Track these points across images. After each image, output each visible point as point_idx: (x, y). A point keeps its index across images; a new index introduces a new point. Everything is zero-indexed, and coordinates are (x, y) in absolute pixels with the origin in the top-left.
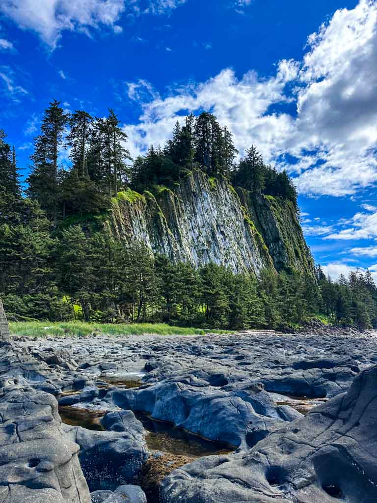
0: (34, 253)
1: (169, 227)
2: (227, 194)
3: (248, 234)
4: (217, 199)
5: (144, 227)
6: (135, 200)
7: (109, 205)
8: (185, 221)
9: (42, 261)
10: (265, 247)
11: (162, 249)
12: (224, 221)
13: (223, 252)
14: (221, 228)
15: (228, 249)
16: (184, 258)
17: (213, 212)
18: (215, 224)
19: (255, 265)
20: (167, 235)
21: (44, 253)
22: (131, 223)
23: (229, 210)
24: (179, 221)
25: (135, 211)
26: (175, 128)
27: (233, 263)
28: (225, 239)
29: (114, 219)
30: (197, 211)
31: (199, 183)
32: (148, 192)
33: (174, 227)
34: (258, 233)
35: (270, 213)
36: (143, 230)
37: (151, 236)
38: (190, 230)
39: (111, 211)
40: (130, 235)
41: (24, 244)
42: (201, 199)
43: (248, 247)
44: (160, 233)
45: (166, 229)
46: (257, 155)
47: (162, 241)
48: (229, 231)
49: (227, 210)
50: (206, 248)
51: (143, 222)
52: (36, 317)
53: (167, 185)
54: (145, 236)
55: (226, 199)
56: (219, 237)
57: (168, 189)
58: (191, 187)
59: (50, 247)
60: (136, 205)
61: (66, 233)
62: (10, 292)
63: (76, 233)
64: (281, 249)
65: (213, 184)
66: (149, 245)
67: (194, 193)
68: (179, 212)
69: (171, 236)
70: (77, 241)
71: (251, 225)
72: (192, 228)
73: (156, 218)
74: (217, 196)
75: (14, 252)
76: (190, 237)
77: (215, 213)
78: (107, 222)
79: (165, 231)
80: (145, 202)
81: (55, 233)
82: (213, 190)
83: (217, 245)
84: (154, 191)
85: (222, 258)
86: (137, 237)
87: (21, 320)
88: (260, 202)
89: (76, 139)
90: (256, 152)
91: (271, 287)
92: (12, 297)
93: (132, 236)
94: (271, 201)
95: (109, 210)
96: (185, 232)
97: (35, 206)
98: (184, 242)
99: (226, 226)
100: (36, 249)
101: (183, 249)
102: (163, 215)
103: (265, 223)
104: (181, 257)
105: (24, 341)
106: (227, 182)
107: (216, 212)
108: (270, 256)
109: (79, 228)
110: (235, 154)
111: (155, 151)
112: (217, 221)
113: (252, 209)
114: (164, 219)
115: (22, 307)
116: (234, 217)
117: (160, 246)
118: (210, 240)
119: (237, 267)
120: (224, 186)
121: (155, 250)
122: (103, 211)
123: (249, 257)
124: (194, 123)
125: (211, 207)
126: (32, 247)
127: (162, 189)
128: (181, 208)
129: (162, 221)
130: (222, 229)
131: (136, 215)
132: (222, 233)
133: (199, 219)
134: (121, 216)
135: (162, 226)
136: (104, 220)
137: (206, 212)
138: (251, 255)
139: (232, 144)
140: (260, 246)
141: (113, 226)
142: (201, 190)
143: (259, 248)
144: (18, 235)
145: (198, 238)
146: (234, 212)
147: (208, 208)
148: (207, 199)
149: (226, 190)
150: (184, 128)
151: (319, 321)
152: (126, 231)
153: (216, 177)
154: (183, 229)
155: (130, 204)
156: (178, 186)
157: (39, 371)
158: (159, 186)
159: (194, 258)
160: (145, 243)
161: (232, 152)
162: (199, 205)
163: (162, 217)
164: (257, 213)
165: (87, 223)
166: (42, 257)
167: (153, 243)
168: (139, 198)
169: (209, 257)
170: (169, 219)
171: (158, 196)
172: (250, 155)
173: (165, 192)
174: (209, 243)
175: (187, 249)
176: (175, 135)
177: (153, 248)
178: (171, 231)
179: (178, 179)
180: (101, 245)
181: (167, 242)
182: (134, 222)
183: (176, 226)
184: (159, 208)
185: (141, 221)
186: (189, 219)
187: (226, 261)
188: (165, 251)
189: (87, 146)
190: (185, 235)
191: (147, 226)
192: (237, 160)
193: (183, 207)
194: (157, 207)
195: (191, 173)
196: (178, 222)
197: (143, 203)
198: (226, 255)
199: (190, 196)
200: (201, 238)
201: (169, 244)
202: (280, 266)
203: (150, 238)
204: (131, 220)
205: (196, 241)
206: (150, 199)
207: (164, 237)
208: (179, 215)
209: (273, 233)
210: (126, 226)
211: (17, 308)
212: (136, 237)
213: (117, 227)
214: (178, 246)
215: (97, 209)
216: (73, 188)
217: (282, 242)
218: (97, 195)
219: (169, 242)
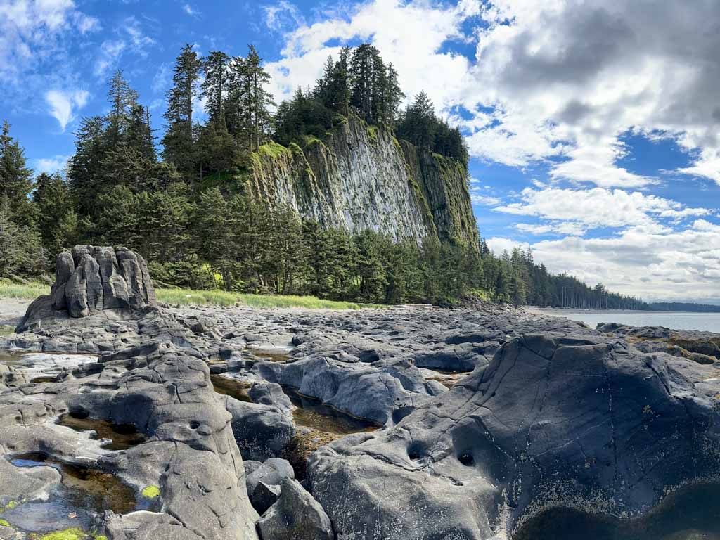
0: (173, 220)
1: (319, 187)
2: (390, 147)
3: (411, 198)
4: (377, 153)
5: (290, 187)
6: (279, 155)
7: (250, 163)
8: (338, 179)
9: (181, 227)
10: (430, 214)
11: (311, 213)
12: (385, 181)
13: (383, 217)
14: (381, 188)
15: (388, 214)
16: (337, 223)
17: (372, 169)
18: (373, 183)
19: (417, 234)
20: (317, 196)
21: (182, 220)
22: (275, 183)
23: (391, 168)
24: (331, 179)
25: (280, 168)
26: (327, 63)
27: (392, 231)
28: (385, 202)
29: (256, 179)
30: (352, 167)
31: (355, 132)
32: (295, 144)
33: (325, 186)
34: (422, 197)
35: (438, 175)
36: (289, 190)
37: (298, 198)
38: (344, 190)
39: (252, 169)
40: (273, 197)
41: (163, 210)
42: (357, 153)
43: (411, 213)
44: (308, 193)
45: (316, 189)
46: (428, 104)
47: (310, 203)
48: (389, 193)
49: (388, 168)
50: (362, 212)
51: (288, 181)
52: (178, 285)
53: (316, 135)
54: (290, 198)
55: (388, 154)
56: (378, 199)
57: (317, 141)
58: (346, 137)
59: (188, 213)
60: (280, 161)
61: (204, 196)
62: (153, 259)
63: (214, 196)
64: (447, 216)
65: (373, 135)
66: (295, 208)
67: (349, 145)
68: (331, 168)
69: (322, 198)
70: (216, 204)
71: (416, 187)
72: (347, 188)
73: (304, 176)
74: (377, 149)
75: (154, 220)
76: (344, 198)
77: (374, 171)
78: (248, 182)
79: (314, 192)
80: (291, 156)
81: (193, 196)
82: (372, 142)
83: (376, 209)
84: (302, 143)
85: (381, 225)
86: (282, 199)
87: (164, 287)
88: (428, 161)
89: (211, 86)
90: (426, 99)
91: (432, 259)
92: (154, 264)
93: (276, 197)
94: (440, 160)
95: (250, 168)
96: (338, 193)
97: (171, 169)
98: (337, 204)
99: (387, 187)
100: (174, 215)
101: (336, 213)
102: (312, 173)
103: (431, 186)
104: (334, 222)
105: (168, 308)
106: (390, 134)
107: (376, 170)
108: (434, 225)
109: (217, 190)
110: (401, 99)
111: (303, 93)
112: (376, 180)
113: (418, 167)
114: (313, 178)
115: (164, 275)
116: (396, 177)
117: (308, 209)
118: (368, 202)
119: (397, 235)
120: (386, 137)
121: (302, 214)
122: (243, 169)
123: (412, 224)
124: (351, 57)
125: (370, 162)
126: (170, 213)
127: (310, 140)
128: (334, 164)
129: (311, 179)
130: (382, 190)
131: (281, 173)
132: (382, 194)
133: (355, 177)
134: (264, 175)
135: (310, 185)
136: (244, 180)
137: (364, 168)
138: (414, 222)
139: (398, 86)
140: (424, 212)
141: (254, 187)
142: (357, 141)
143: (423, 215)
144: (157, 202)
145: (353, 199)
146: (397, 171)
147: (367, 164)
148: (365, 152)
149: (389, 142)
150: (338, 64)
151: (478, 296)
152: (269, 192)
153: (376, 125)
154: (336, 188)
155: (273, 160)
156: (330, 136)
157: (186, 338)
158: (307, 137)
159: (348, 223)
160: (291, 206)
161: (398, 96)
162: (356, 160)
163: (311, 175)
164: (423, 174)
165: (226, 184)
166: (181, 224)
167: (300, 205)
168: (284, 153)
169: (366, 222)
170: (319, 178)
171: (307, 150)
172: (419, 102)
173: (315, 144)
174: (366, 206)
175: (341, 213)
176: (327, 72)
177: (300, 212)
178: (322, 191)
179: (330, 127)
180: (242, 209)
181: (317, 205)
182: (278, 181)
183: (327, 186)
184: (308, 164)
185: (286, 180)
186: (343, 177)
187: (385, 228)
188: (314, 215)
189: (225, 94)
190: (338, 195)
191: (294, 186)
192: (403, 106)
193: (336, 162)
194: (304, 163)
195: (346, 120)
196: (329, 181)
197: (288, 158)
198: (385, 220)
199: (345, 149)
200: (357, 201)
201: (319, 207)
202: (445, 236)
203: (297, 199)
204: (274, 178)
205: (351, 203)
206: (297, 152)
207: (313, 199)
208: (332, 172)
209: (440, 199)
210: (269, 187)
211: (159, 275)
212: (280, 199)
213: (259, 188)
214: (330, 209)
215: (236, 167)
216: (210, 145)
217: (449, 209)
218: (236, 151)
219: (319, 204)
